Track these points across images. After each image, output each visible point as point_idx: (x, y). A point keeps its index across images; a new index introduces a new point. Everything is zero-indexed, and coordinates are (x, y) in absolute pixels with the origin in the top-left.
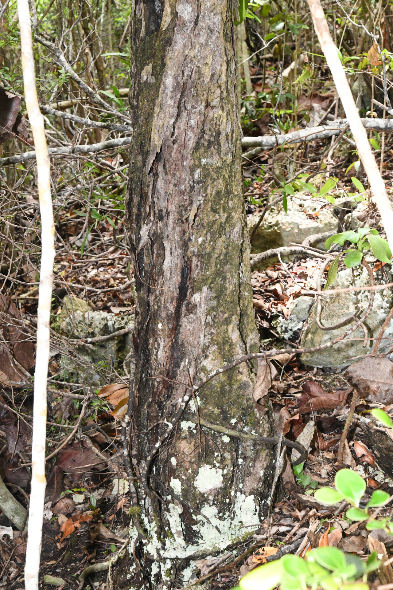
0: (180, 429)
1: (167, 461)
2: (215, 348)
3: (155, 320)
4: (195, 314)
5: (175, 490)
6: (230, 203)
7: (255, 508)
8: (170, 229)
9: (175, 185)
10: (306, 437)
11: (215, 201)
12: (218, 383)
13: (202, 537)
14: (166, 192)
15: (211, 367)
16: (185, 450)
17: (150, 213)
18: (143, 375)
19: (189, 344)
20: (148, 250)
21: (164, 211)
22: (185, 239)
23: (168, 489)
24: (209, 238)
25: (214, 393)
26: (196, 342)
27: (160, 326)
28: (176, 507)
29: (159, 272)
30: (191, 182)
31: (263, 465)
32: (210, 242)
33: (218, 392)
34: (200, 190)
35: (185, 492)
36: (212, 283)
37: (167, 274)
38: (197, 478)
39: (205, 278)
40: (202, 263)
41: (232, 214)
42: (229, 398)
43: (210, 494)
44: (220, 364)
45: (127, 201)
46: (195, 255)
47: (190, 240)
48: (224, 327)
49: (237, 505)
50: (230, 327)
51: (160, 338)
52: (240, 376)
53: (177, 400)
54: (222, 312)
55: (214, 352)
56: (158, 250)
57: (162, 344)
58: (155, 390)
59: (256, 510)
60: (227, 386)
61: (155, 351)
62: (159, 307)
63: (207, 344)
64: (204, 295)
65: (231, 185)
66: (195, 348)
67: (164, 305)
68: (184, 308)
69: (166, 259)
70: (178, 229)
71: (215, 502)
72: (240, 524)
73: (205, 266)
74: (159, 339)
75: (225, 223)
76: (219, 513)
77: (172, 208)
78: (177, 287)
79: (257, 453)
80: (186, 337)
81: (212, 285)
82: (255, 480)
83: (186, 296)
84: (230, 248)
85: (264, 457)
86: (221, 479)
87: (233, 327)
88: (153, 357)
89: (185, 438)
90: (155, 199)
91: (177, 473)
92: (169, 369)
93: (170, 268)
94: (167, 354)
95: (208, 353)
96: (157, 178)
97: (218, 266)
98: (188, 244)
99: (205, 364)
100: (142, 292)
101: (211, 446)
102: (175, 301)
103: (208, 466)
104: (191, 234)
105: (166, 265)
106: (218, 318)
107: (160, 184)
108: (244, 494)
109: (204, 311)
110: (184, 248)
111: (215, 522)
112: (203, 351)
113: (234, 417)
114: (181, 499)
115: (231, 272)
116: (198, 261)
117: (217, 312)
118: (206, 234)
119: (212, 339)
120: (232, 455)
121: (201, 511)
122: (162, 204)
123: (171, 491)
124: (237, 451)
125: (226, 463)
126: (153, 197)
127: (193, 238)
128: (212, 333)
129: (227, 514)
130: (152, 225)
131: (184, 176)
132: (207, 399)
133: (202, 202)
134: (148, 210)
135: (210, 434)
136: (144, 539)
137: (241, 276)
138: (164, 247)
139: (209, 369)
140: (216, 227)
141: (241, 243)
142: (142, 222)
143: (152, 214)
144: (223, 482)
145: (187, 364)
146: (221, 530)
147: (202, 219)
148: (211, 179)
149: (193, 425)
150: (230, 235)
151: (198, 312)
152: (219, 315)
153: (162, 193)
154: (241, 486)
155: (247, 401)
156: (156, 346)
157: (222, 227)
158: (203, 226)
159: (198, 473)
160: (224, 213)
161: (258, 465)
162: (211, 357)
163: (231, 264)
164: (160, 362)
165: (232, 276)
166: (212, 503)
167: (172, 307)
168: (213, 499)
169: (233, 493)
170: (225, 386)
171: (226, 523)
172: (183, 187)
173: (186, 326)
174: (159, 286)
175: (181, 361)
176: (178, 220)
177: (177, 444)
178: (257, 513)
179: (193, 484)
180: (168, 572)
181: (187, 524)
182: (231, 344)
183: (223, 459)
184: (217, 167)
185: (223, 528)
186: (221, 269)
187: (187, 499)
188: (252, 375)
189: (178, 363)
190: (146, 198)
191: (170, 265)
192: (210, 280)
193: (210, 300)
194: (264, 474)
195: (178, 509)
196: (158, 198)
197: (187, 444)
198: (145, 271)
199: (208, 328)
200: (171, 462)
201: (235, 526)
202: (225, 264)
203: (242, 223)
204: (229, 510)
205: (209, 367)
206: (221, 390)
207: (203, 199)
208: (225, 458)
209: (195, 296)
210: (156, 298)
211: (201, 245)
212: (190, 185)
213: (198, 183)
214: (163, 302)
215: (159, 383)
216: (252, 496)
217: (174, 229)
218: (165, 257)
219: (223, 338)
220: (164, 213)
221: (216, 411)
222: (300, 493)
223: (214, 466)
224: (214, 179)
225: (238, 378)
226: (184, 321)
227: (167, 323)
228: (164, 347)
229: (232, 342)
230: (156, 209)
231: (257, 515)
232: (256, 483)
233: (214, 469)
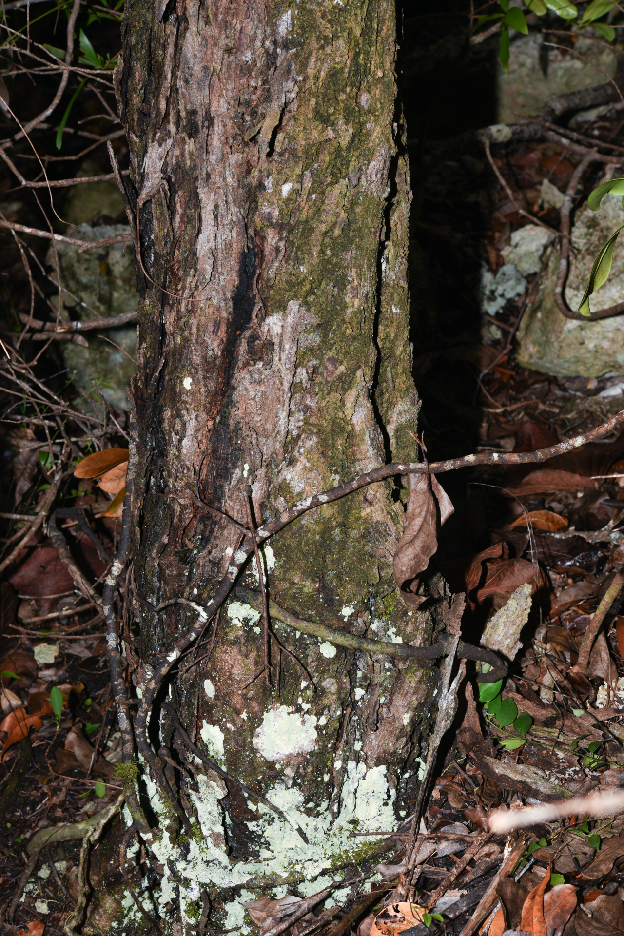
0: (225, 621)
1: (196, 686)
2: (312, 442)
3: (176, 368)
4: (268, 363)
5: (210, 748)
6: (364, 98)
7: (388, 791)
8: (213, 158)
9: (228, 51)
10: (512, 618)
11: (325, 95)
12: (316, 522)
13: (267, 845)
14: (206, 68)
15: (302, 485)
16: (235, 670)
17: (167, 114)
18: (153, 480)
19: (253, 429)
20: (161, 204)
21: (201, 113)
22: (250, 184)
23: (195, 744)
24: (308, 184)
25: (307, 545)
26: (269, 426)
27: (187, 383)
28: (212, 783)
29: (186, 259)
30: (267, 43)
31: (410, 703)
32: (310, 194)
33: (315, 542)
34: (289, 65)
35: (233, 757)
36: (311, 292)
37: (206, 266)
38: (258, 730)
39: (294, 279)
40: (290, 243)
41: (368, 126)
42: (339, 559)
43: (288, 764)
44: (324, 479)
45: (120, 77)
46: (271, 225)
47: (261, 186)
48: (335, 396)
49: (348, 787)
50: (350, 397)
51: (188, 411)
52: (369, 510)
53: (223, 551)
54: (332, 360)
55: (309, 452)
56: (186, 206)
57: (192, 424)
58: (175, 520)
59: (389, 797)
60: (337, 530)
61: (175, 438)
62: (186, 340)
63: (295, 433)
64: (290, 320)
65: (367, 53)
66: (267, 438)
67: (198, 336)
68: (243, 347)
69: (204, 230)
70: (234, 158)
71: (299, 781)
72: (352, 826)
73: (294, 255)
74: (184, 412)
75: (348, 148)
76: (306, 802)
77: (221, 106)
78: (229, 296)
79: (398, 677)
80: (245, 412)
81: (311, 299)
82: (390, 733)
83: (249, 319)
84: (358, 209)
85: (413, 685)
86: (314, 735)
87: (358, 396)
88: (172, 451)
89: (235, 642)
90: (180, 83)
91: (216, 714)
92: (206, 480)
93: (213, 253)
94: (203, 448)
95: (296, 454)
96: (186, 29)
97: (328, 252)
98: (256, 197)
99: (289, 477)
100: (147, 302)
101: (294, 666)
102: (223, 328)
103: (284, 709)
104: (265, 173)
105: (204, 245)
106: (321, 374)
107: (191, 45)
108: (365, 761)
109: (289, 359)
110: (247, 206)
111: (298, 819)
112: (285, 446)
113: (348, 603)
114: (224, 769)
115: (360, 267)
116: (281, 239)
117: (321, 360)
118: (302, 175)
119: (306, 422)
120: (340, 683)
121: (267, 795)
122: (197, 97)
123: (202, 749)
124: (351, 673)
125: (326, 701)
126: (174, 75)
127: (269, 183)
128: (307, 408)
129: (324, 805)
130: (173, 145)
131: (249, 29)
132: (289, 559)
133: (293, 95)
134: (163, 105)
135: (291, 641)
136: (145, 832)
137: (383, 268)
138: (200, 201)
139: (297, 490)
140: (326, 158)
141: (385, 195)
142: (150, 136)
143: (172, 119)
144: (317, 741)
145: (246, 474)
146: (308, 836)
147: (292, 138)
148: (318, 38)
149: (255, 616)
150: (359, 179)
151: (276, 358)
152: (326, 368)
153: (197, 68)
154: (358, 746)
155: (380, 569)
156: (178, 427)
157: (340, 157)
158: (293, 153)
159: (263, 719)
160: (347, 123)
161: (399, 701)
162: (303, 462)
163: (358, 247)
164: (188, 463)
165: (360, 275)
166: (290, 783)
167: (216, 343)
168: (293, 775)
169: (338, 765)
170: (333, 529)
171: (322, 823)
172: (248, 56)
173: (247, 390)
174: (187, 293)
175: (235, 466)
176: (234, 138)
177: (219, 654)
178: (390, 802)
179: (251, 742)
180: (194, 907)
181: (237, 817)
182: (351, 436)
183: (319, 692)
184: (334, 7)
185: (314, 834)
186: (335, 260)
187: (236, 770)
188: (397, 507)
189: (227, 469)
190: (160, 75)
191: (212, 244)
192: (306, 287)
193: (307, 331)
194: (413, 721)
195: (216, 788)
196: (187, 82)
197: (239, 657)
198: (155, 253)
199: (298, 396)
200: (203, 689)
201: (341, 828)
202: (345, 248)
203: (390, 148)
204: (329, 798)
205: (297, 486)
206: (322, 537)
207: (296, 89)
208: (323, 690)
209: (270, 320)
210: (180, 318)
211: (288, 200)
212: (267, 51)
213: (286, 46)
214: (194, 330)
215: (184, 507)
216: (383, 769)
217: (223, 158)
218: (200, 226)
219: (334, 422)
220: (200, 120)
221: (309, 587)
222: (489, 754)
223: (299, 709)
224: (326, 38)
225: (363, 514)
226: (243, 379)
227: (204, 378)
228: (197, 431)
229: (353, 429)
230: (181, 107)
231: (390, 807)
232: (393, 739)
233: (297, 715)
